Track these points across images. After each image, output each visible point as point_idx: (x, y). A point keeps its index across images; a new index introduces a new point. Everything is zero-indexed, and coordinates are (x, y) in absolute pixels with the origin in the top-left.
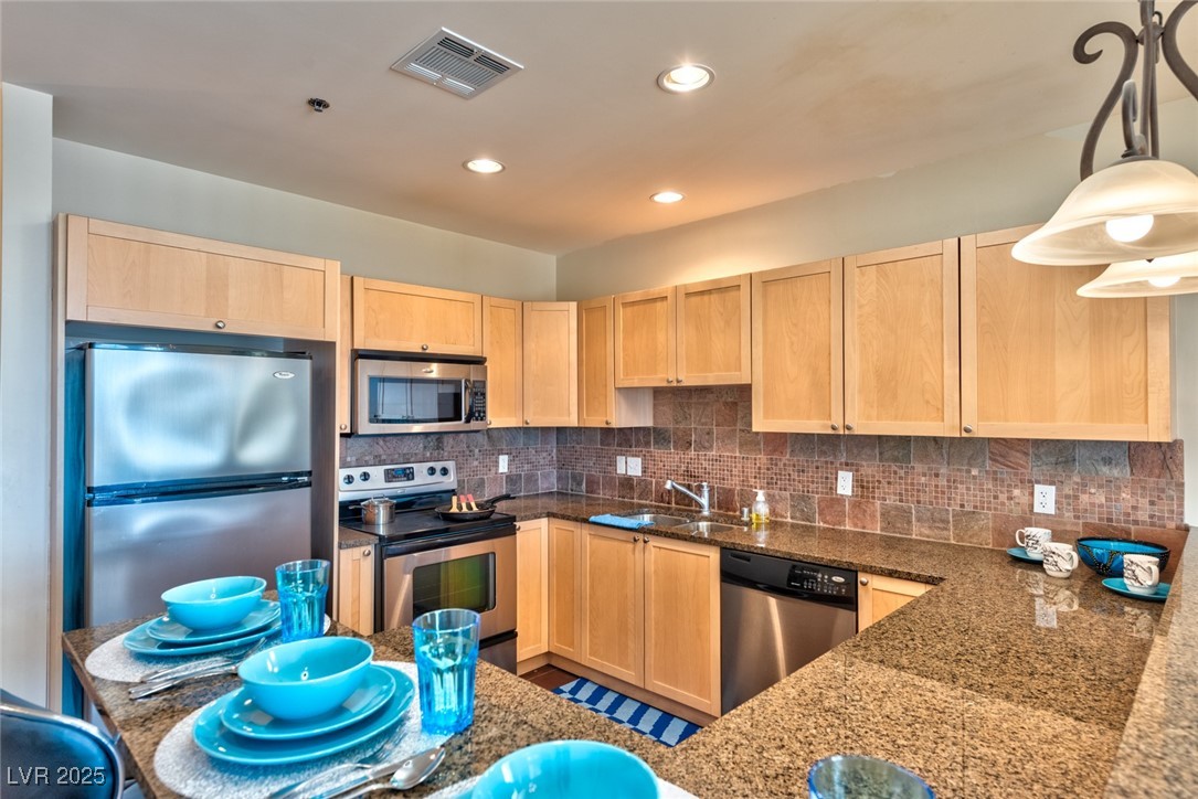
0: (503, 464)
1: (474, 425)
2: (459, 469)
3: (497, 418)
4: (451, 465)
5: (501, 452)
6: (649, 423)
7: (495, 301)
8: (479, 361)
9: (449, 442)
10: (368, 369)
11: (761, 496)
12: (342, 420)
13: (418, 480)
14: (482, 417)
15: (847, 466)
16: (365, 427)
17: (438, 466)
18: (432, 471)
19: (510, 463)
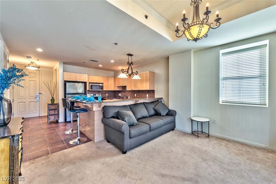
0: (107, 95)
1: (102, 90)
2: (101, 95)
3: (105, 89)
4: (100, 94)
5: (107, 93)
6: (121, 90)
7: (105, 77)
8: (103, 83)
9: (100, 92)
10: (90, 84)
11: (129, 97)
12: (88, 89)
13: (96, 96)
14: (103, 89)
15: (136, 94)
16: (90, 90)
17: (99, 94)
18: (98, 95)
19: (108, 94)
